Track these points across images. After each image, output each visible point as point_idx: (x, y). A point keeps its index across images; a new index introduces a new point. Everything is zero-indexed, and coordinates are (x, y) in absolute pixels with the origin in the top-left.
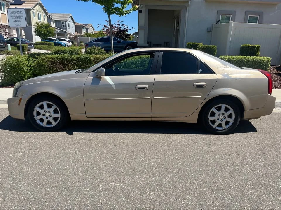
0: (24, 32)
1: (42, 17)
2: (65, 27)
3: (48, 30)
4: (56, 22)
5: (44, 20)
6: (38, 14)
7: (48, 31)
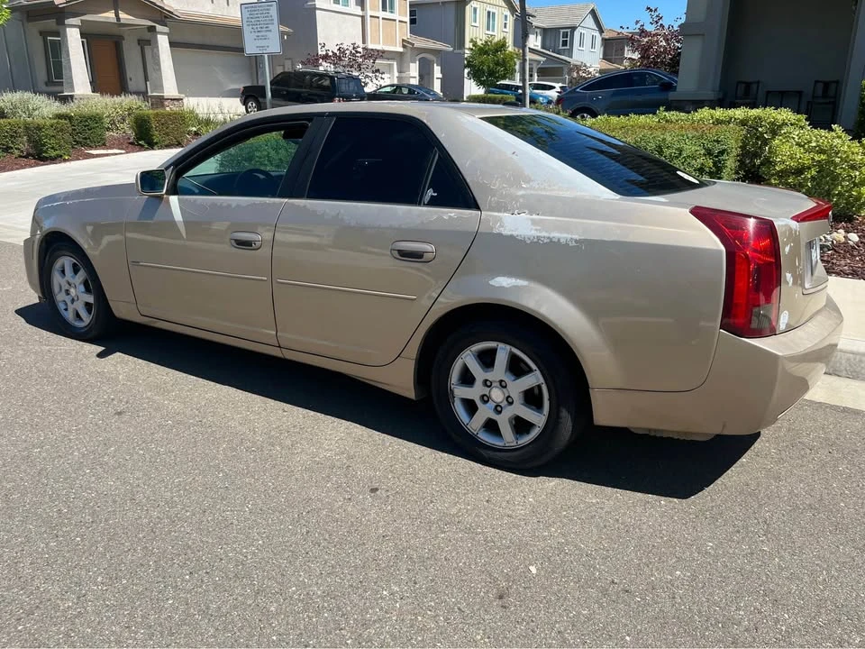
0: (439, 68)
1: (499, 21)
2: (568, 47)
3: (498, 61)
4: (546, 32)
5: (505, 30)
6: (489, 13)
7: (497, 64)
